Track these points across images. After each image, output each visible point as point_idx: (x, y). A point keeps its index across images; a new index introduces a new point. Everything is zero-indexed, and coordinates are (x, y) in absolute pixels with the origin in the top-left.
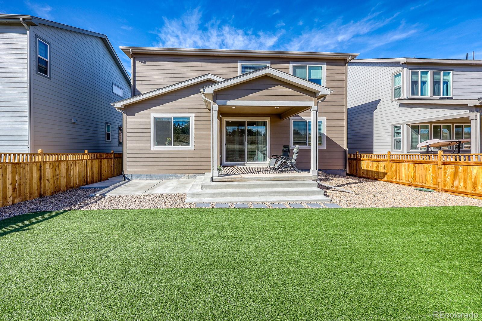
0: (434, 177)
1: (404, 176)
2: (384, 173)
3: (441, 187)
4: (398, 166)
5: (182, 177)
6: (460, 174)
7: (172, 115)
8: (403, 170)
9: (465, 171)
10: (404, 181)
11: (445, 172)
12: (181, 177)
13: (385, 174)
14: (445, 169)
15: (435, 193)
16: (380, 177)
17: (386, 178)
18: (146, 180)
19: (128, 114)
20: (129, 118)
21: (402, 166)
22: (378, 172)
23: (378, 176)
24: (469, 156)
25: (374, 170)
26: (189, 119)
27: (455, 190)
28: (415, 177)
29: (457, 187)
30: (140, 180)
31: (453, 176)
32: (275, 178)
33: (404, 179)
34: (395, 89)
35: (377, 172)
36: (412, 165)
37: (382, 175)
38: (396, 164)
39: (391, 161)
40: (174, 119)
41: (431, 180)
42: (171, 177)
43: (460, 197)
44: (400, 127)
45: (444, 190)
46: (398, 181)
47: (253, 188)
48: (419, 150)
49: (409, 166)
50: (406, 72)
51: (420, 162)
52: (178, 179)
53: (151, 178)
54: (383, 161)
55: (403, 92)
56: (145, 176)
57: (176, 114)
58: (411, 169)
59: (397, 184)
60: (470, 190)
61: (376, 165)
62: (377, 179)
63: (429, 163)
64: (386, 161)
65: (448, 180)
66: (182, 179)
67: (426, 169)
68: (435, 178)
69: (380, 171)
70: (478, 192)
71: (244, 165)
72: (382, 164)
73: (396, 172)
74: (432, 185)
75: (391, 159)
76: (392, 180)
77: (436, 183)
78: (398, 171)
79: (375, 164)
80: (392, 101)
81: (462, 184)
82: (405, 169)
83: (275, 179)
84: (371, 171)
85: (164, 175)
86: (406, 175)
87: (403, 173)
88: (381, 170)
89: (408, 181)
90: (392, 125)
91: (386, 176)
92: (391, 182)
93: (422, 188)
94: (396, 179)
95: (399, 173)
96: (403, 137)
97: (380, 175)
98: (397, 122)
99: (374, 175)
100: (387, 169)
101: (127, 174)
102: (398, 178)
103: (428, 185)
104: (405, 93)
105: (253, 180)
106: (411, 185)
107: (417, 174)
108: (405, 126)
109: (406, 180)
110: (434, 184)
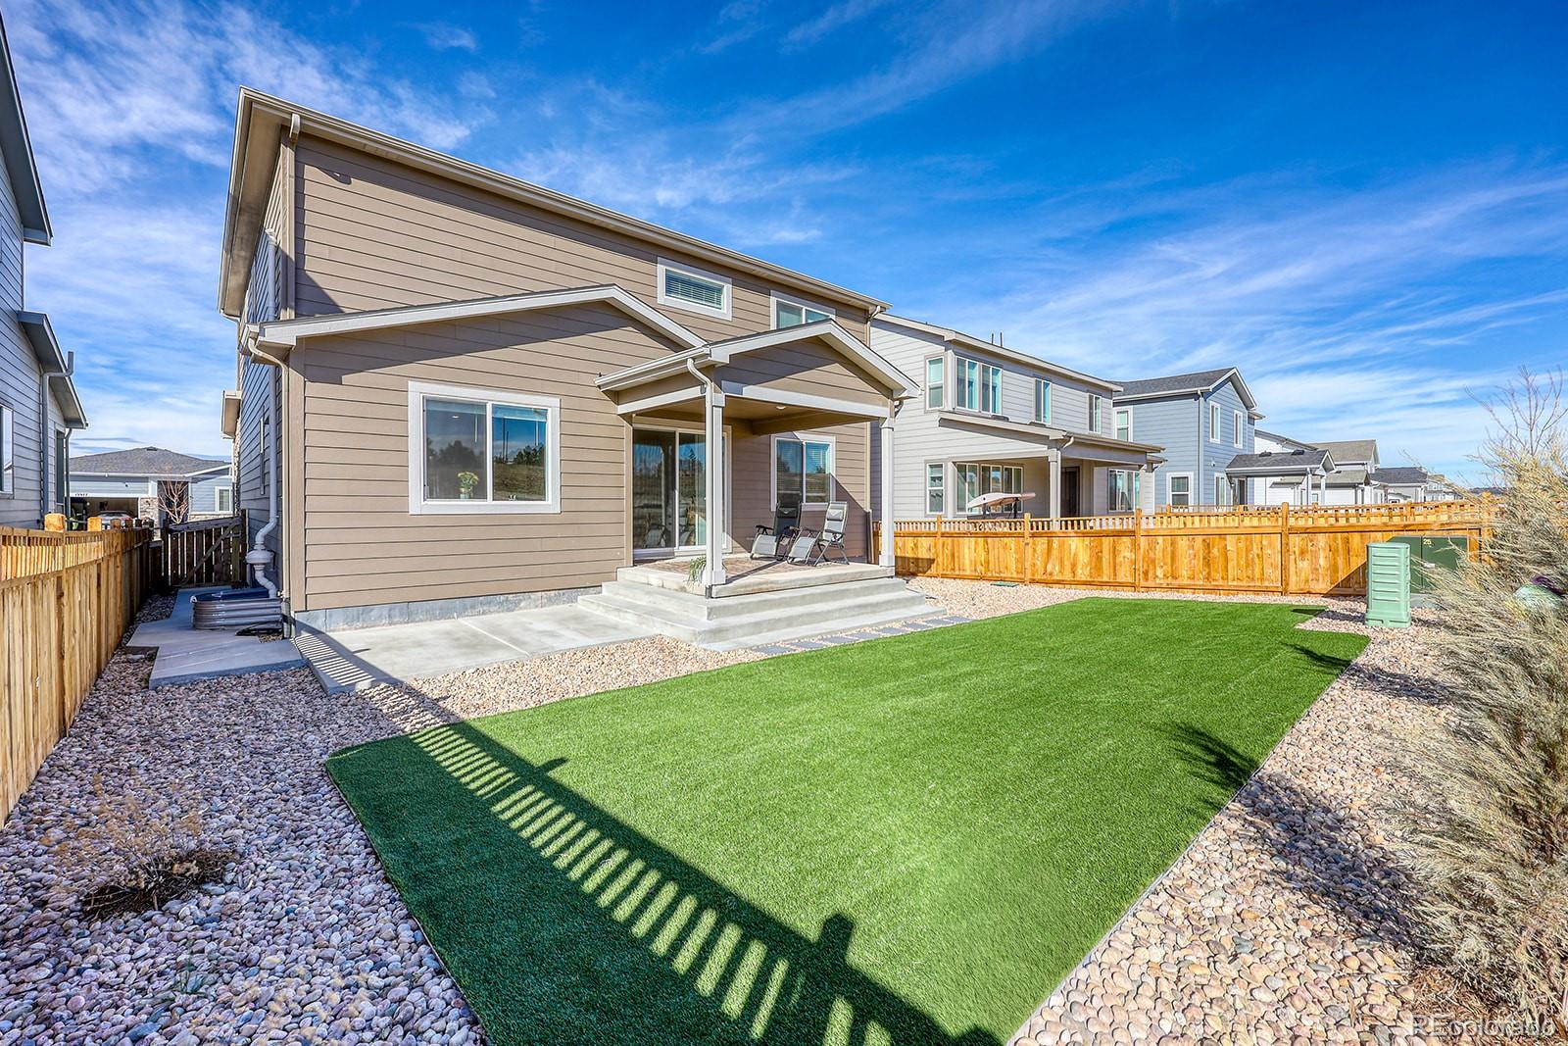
0: (1017, 561)
1: (967, 562)
2: (930, 559)
3: (1029, 576)
4: (956, 542)
5: (519, 603)
6: (1055, 552)
7: (492, 398)
8: (966, 550)
9: (1061, 545)
10: (968, 573)
11: (1034, 550)
12: (517, 604)
13: (931, 561)
14: (1034, 544)
15: (1021, 588)
16: (921, 569)
17: (933, 570)
18: (390, 624)
19: (311, 377)
20: (315, 388)
21: (963, 543)
22: (917, 559)
23: (917, 566)
24: (1048, 522)
25: (907, 555)
26: (543, 413)
27: (1049, 578)
28: (988, 562)
29: (1051, 574)
30: (362, 628)
31: (1045, 556)
32: (830, 577)
33: (967, 567)
34: (930, 389)
35: (913, 558)
36: (981, 541)
37: (925, 564)
38: (953, 541)
39: (943, 535)
40: (496, 408)
41: (1013, 566)
42: (485, 608)
43: (1056, 590)
44: (941, 466)
45: (1033, 581)
46: (957, 573)
47: (809, 604)
48: (968, 513)
49: (976, 542)
50: (950, 357)
51: (996, 535)
52: (509, 610)
53: (410, 618)
54: (928, 535)
55: (946, 397)
56: (385, 613)
57: (503, 394)
58: (980, 548)
59: (954, 578)
60: (1068, 576)
61: (912, 545)
62: (914, 575)
63: (1010, 536)
64: (934, 535)
65: (1038, 562)
66: (521, 608)
67: (1005, 546)
68: (1020, 561)
69: (920, 556)
70: (1078, 579)
71: (672, 555)
72: (924, 542)
73: (953, 556)
74: (1015, 575)
75: (943, 530)
76: (945, 572)
77: (1022, 571)
78: (956, 555)
79: (910, 542)
80: (926, 412)
81: (1057, 568)
82: (969, 548)
83: (831, 581)
84: (901, 557)
85: (457, 601)
86: (971, 561)
87: (967, 556)
88: (923, 554)
89: (976, 570)
90: (926, 462)
91: (934, 566)
92: (944, 576)
93: (1000, 581)
94: (953, 569)
95: (959, 557)
96: (946, 488)
97: (920, 565)
98: (936, 456)
99: (909, 565)
100: (936, 552)
101: (306, 611)
102: (957, 568)
103: (1010, 576)
104: (949, 402)
105: (793, 585)
106: (982, 578)
107: (991, 558)
108: (950, 464)
109: (971, 571)
110: (1018, 573)
